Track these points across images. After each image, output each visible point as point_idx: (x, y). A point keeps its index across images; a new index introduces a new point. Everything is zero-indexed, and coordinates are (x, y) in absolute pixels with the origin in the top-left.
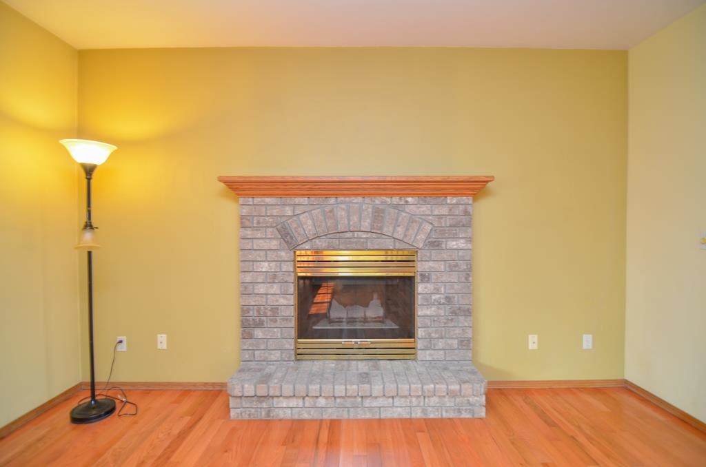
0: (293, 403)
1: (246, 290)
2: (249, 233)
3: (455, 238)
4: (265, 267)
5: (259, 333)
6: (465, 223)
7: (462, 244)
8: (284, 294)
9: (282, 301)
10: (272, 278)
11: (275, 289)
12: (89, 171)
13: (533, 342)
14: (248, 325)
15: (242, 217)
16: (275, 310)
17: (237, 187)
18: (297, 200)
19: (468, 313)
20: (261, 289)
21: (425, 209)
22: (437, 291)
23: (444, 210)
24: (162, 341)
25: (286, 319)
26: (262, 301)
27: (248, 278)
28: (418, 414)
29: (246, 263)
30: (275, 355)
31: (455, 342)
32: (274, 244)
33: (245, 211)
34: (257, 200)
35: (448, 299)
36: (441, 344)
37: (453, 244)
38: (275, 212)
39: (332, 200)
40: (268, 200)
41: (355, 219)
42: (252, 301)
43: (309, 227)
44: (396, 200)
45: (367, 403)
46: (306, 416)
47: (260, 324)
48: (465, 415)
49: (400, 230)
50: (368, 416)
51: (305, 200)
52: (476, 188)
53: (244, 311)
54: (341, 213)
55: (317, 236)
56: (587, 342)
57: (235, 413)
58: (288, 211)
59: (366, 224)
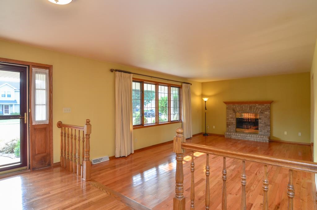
0: (234, 136)
1: (227, 119)
2: (228, 110)
3: (266, 111)
4: (230, 116)
5: (229, 126)
6: (269, 109)
7: (268, 113)
8: (234, 120)
9: (233, 122)
10: (232, 118)
11: (232, 119)
12: (205, 102)
13: (286, 133)
14: (228, 125)
15: (227, 108)
16: (232, 123)
17: (226, 103)
18: (236, 105)
19: (270, 126)
20: (230, 119)
21: (260, 106)
22: (263, 121)
23: (264, 107)
24: (214, 127)
25: (234, 125)
26: (230, 121)
27: (228, 117)
28: (256, 140)
29: (227, 115)
30: (232, 130)
31: (266, 131)
32: (232, 112)
34: (229, 105)
35: (265, 123)
36: (263, 131)
37: (266, 113)
38: (232, 107)
39: (242, 105)
40: (231, 105)
41: (246, 108)
42: (228, 121)
43: (238, 109)
44: (254, 105)
45: (247, 137)
46: (236, 138)
47: (230, 125)
48: (265, 142)
49: (255, 110)
50: (247, 140)
51: (237, 105)
52: (271, 102)
53: (227, 123)
54: (244, 107)
55: (239, 111)
56: (300, 134)
57: (225, 137)
58: (234, 107)
59: (248, 109)
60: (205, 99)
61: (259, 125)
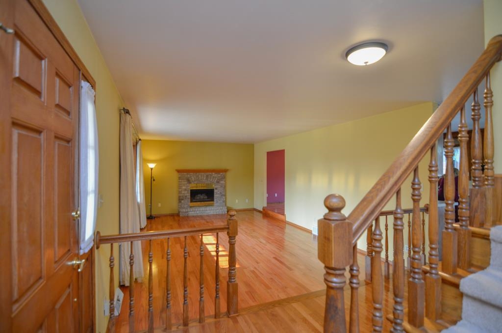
0: (193, 212)
1: (180, 192)
3: (222, 181)
4: (184, 187)
5: (182, 201)
6: (224, 178)
7: (223, 182)
8: (188, 193)
10: (185, 190)
11: (186, 192)
12: (152, 169)
13: (237, 201)
14: (180, 200)
15: (179, 177)
16: (186, 196)
17: (179, 171)
19: (225, 195)
20: (183, 192)
21: (216, 175)
22: (218, 192)
23: (219, 176)
24: (160, 205)
25: (188, 198)
26: (183, 195)
27: (180, 190)
28: (215, 213)
29: (180, 187)
30: (186, 206)
31: (221, 202)
32: (186, 183)
33: (180, 176)
34: (182, 174)
35: (221, 193)
36: (219, 202)
37: (221, 182)
38: (186, 176)
39: (198, 174)
40: (185, 174)
41: (202, 177)
42: (181, 195)
43: (193, 179)
44: (210, 174)
45: (206, 212)
46: (195, 215)
47: (182, 199)
48: (223, 213)
49: (211, 180)
51: (192, 174)
52: (226, 171)
53: (179, 197)
54: (200, 176)
55: (195, 181)
56: (247, 200)
57: (181, 216)
58: (189, 176)
59: (205, 179)
60: (152, 165)
61: (215, 196)
